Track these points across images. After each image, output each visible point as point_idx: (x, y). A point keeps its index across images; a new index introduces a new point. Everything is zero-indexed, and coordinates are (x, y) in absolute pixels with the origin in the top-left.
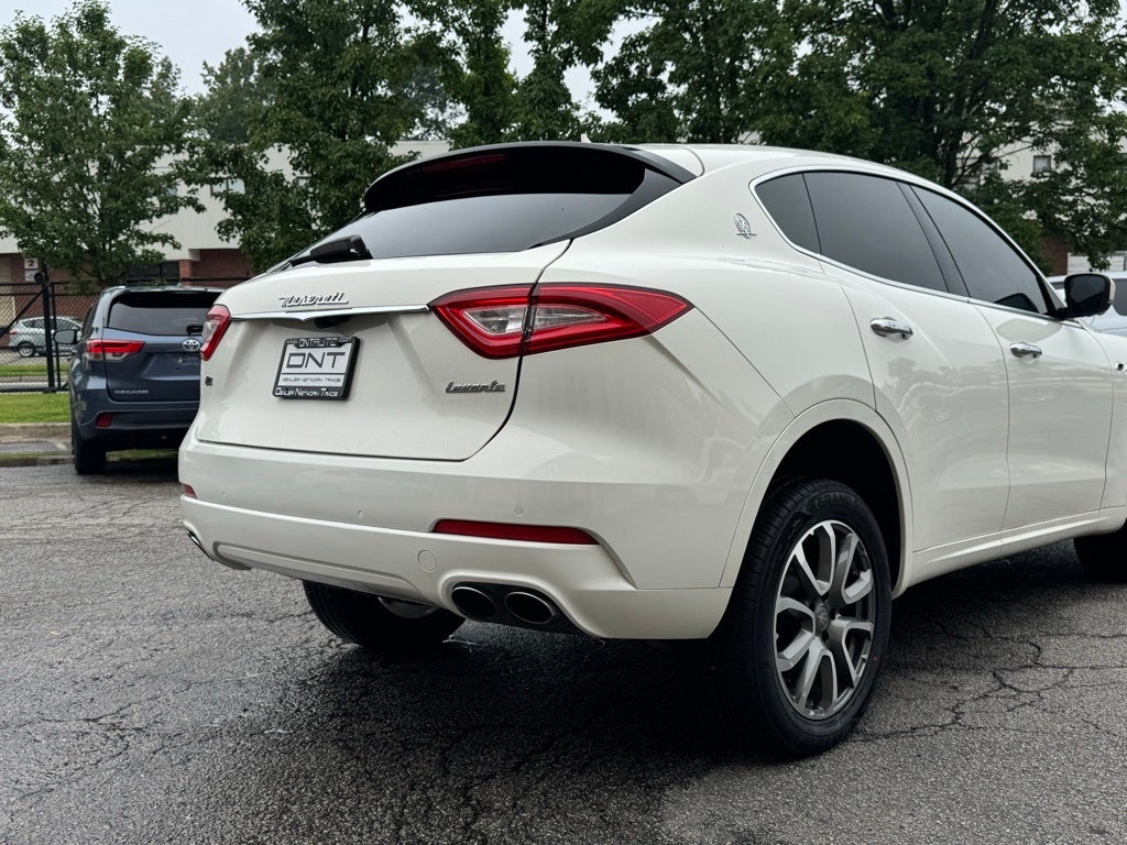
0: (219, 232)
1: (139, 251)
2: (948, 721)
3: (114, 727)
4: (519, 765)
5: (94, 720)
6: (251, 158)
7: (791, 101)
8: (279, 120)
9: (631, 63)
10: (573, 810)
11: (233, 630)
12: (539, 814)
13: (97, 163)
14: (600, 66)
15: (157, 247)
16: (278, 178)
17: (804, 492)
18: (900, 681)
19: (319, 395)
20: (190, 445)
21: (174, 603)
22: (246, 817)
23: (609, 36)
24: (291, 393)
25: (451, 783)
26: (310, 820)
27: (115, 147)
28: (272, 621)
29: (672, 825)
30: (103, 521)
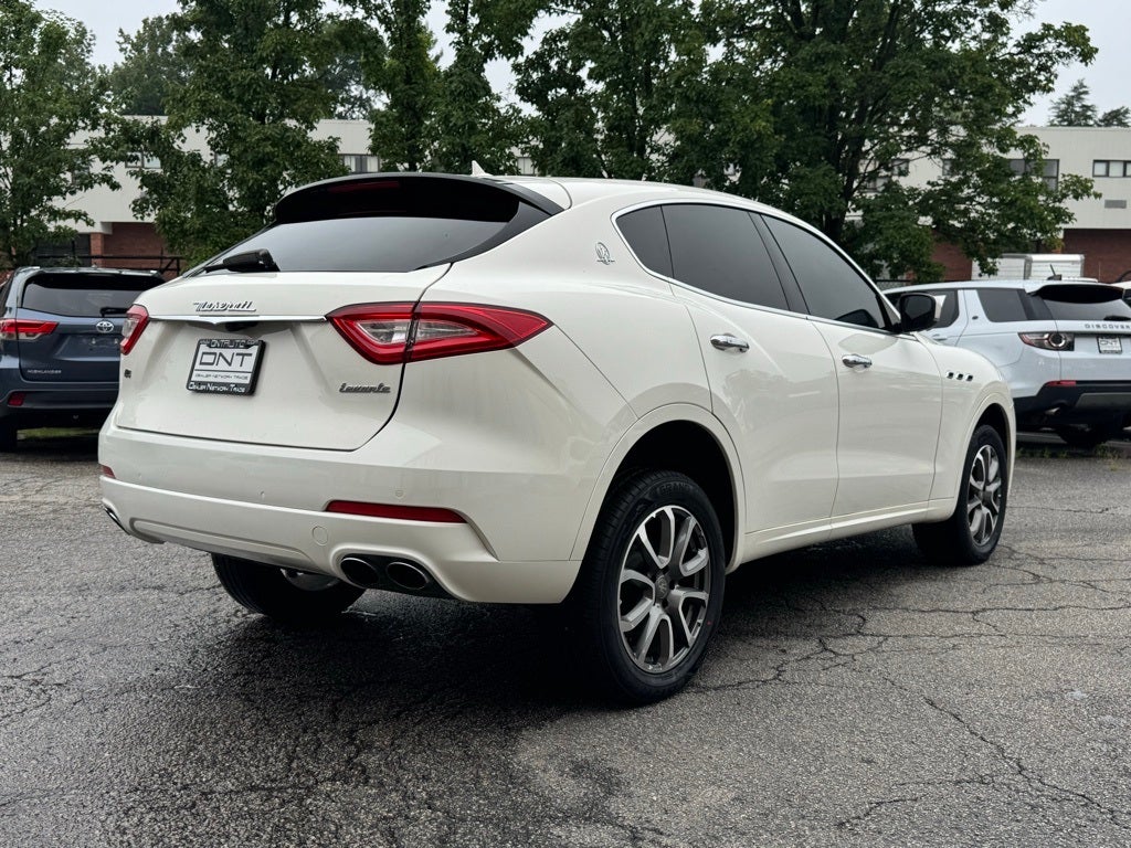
0: (134, 210)
1: (51, 227)
2: (771, 677)
3: (36, 683)
4: (399, 713)
5: (17, 677)
6: (169, 136)
7: (701, 106)
8: (197, 101)
9: (551, 58)
10: (442, 746)
11: (145, 601)
12: (413, 751)
13: (9, 137)
14: (521, 60)
15: (70, 223)
16: (195, 158)
17: (648, 481)
18: (739, 645)
19: (229, 391)
20: (109, 431)
21: (87, 576)
22: (158, 754)
23: (530, 31)
24: (202, 387)
25: (339, 727)
26: (214, 756)
27: (28, 122)
28: (182, 594)
29: (523, 757)
30: (16, 498)
